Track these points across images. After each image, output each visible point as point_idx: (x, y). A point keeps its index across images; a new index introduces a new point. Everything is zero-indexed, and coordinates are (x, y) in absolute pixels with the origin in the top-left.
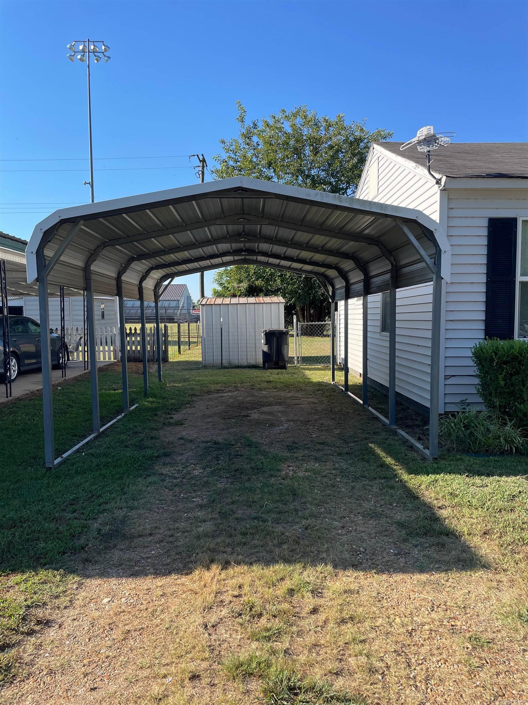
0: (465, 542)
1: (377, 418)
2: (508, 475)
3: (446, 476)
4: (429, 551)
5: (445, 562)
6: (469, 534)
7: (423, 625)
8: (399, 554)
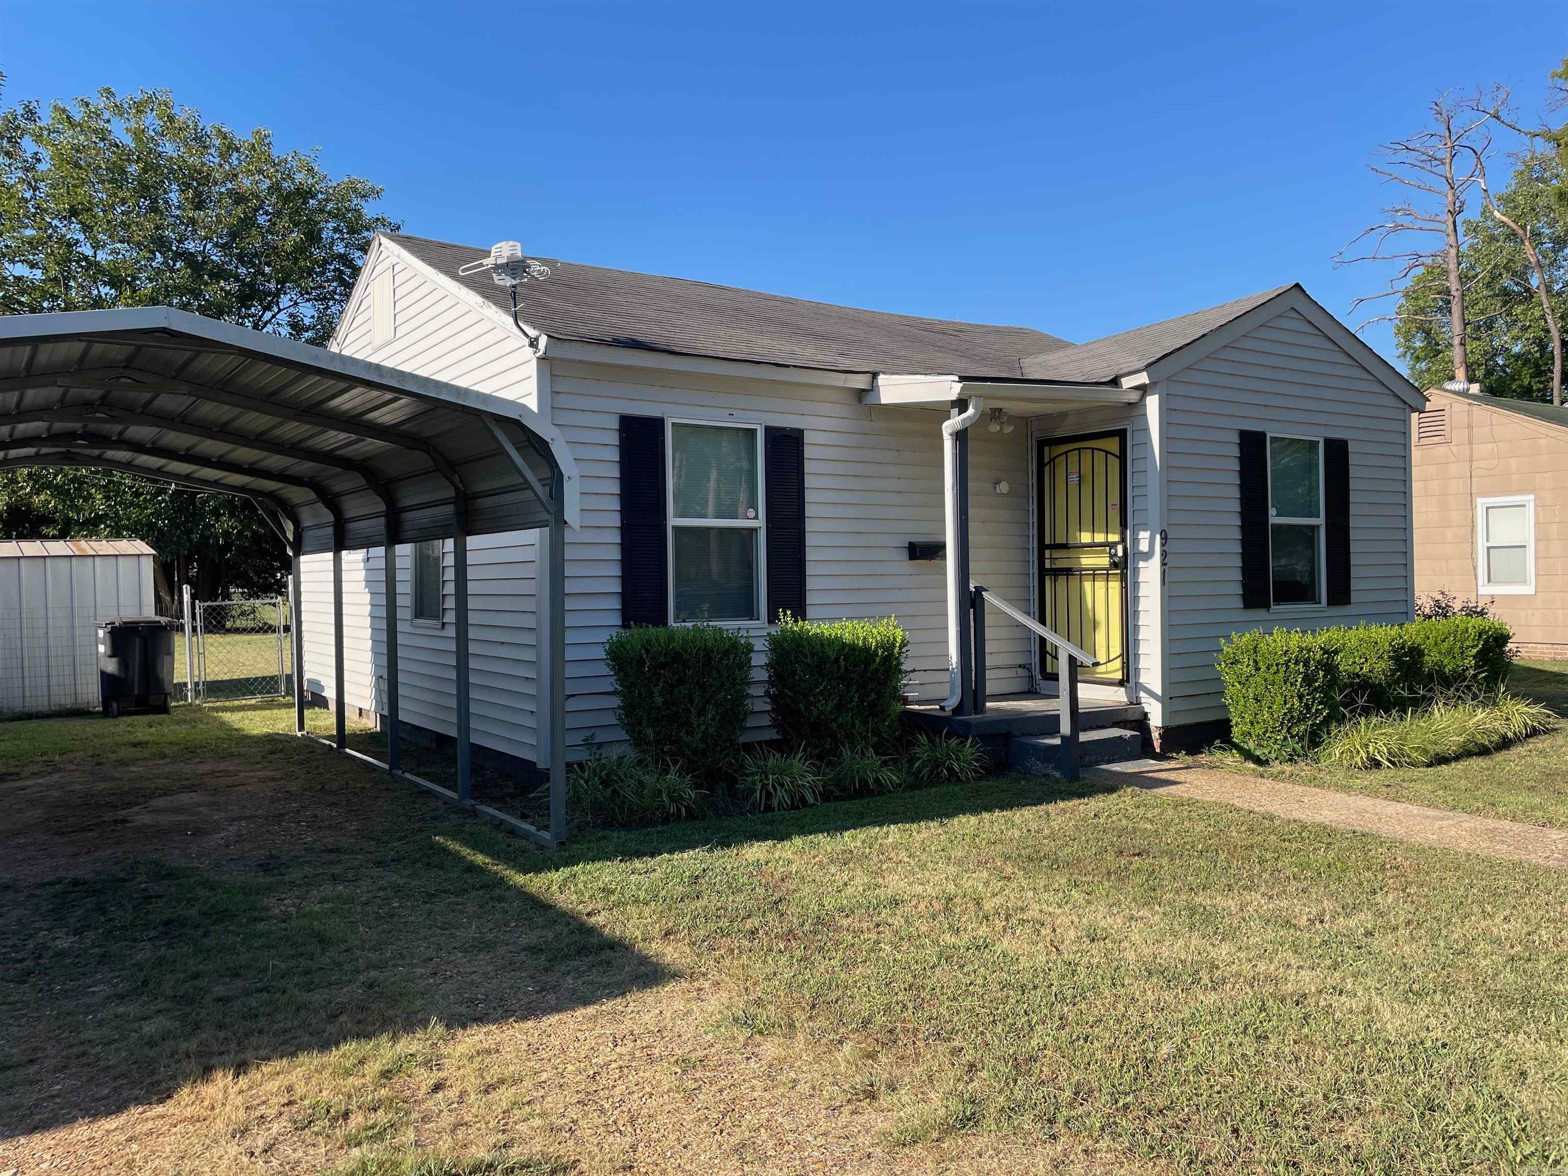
0: (640, 951)
1: (428, 792)
2: (682, 849)
3: (589, 867)
4: (589, 976)
5: (617, 983)
6: (644, 940)
7: (607, 1064)
8: (543, 989)
